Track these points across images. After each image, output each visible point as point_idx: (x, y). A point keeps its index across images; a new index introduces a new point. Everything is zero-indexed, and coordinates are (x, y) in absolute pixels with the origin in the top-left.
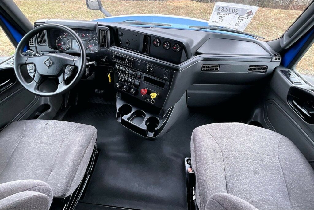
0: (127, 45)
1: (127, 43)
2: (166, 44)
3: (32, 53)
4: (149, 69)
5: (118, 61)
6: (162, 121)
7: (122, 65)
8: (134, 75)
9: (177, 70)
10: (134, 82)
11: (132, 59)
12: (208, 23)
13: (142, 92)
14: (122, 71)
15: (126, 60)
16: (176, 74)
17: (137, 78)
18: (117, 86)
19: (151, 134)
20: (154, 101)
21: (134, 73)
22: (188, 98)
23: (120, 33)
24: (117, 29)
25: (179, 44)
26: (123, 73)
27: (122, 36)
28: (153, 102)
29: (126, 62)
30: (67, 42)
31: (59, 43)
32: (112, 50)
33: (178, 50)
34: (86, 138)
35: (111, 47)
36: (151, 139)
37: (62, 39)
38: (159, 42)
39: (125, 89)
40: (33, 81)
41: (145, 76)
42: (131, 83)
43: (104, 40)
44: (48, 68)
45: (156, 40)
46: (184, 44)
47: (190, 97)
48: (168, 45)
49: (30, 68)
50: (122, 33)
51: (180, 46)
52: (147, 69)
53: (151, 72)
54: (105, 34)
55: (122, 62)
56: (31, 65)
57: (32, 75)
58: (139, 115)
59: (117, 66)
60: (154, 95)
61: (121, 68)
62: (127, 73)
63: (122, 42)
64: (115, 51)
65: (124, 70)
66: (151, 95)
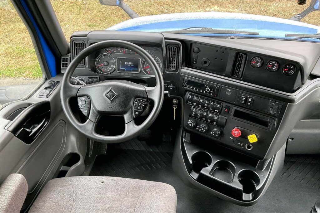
0: (206, 65)
1: (205, 62)
2: (271, 64)
3: (75, 79)
4: (246, 100)
5: (193, 88)
6: (262, 176)
7: (198, 94)
8: (218, 109)
9: (292, 101)
10: (218, 118)
11: (218, 85)
12: (315, 30)
13: (234, 134)
14: (198, 103)
15: (207, 87)
16: (290, 106)
17: (223, 111)
18: (190, 125)
19: (247, 197)
20: (252, 147)
21: (218, 106)
22: (290, 140)
23: (196, 49)
24: (192, 43)
25: (292, 65)
26: (200, 105)
27: (198, 52)
28: (249, 147)
29: (208, 90)
30: (112, 61)
31: (99, 63)
32: (185, 73)
33: (290, 72)
34: (170, 202)
35: (182, 68)
36: (248, 204)
37: (103, 57)
38: (259, 61)
39: (204, 129)
40: (88, 120)
41: (236, 110)
42: (213, 120)
43: (173, 59)
44: (111, 102)
45: (256, 59)
46: (301, 64)
47: (293, 139)
48: (275, 66)
49: (81, 102)
50: (198, 49)
51: (295, 67)
52: (243, 100)
53: (249, 104)
54: (175, 51)
55: (199, 90)
56: (83, 98)
57: (85, 112)
58: (222, 167)
59: (188, 95)
60: (253, 138)
61: (196, 98)
62: (206, 105)
63: (196, 61)
64: (188, 74)
65: (201, 101)
66: (249, 137)
